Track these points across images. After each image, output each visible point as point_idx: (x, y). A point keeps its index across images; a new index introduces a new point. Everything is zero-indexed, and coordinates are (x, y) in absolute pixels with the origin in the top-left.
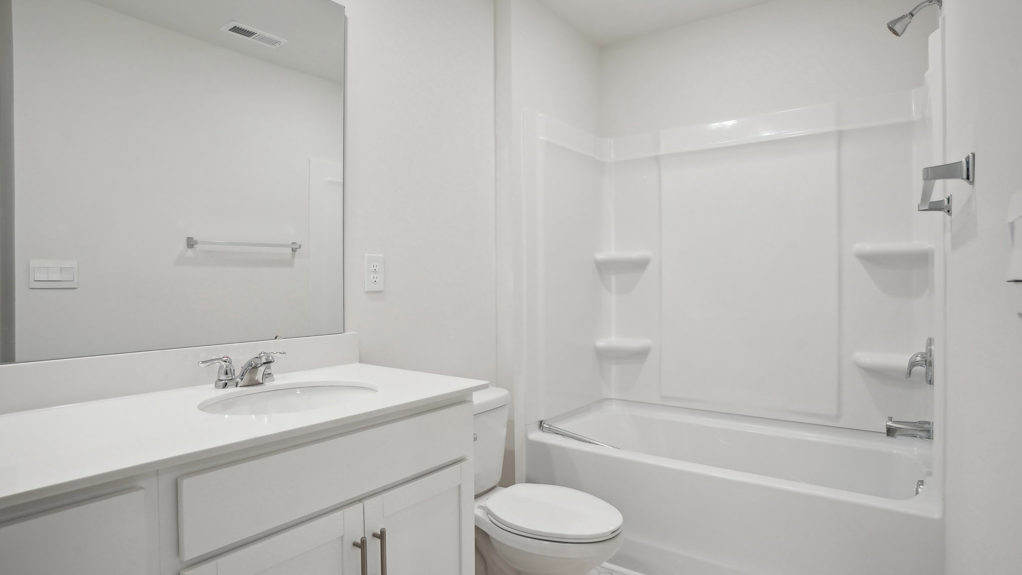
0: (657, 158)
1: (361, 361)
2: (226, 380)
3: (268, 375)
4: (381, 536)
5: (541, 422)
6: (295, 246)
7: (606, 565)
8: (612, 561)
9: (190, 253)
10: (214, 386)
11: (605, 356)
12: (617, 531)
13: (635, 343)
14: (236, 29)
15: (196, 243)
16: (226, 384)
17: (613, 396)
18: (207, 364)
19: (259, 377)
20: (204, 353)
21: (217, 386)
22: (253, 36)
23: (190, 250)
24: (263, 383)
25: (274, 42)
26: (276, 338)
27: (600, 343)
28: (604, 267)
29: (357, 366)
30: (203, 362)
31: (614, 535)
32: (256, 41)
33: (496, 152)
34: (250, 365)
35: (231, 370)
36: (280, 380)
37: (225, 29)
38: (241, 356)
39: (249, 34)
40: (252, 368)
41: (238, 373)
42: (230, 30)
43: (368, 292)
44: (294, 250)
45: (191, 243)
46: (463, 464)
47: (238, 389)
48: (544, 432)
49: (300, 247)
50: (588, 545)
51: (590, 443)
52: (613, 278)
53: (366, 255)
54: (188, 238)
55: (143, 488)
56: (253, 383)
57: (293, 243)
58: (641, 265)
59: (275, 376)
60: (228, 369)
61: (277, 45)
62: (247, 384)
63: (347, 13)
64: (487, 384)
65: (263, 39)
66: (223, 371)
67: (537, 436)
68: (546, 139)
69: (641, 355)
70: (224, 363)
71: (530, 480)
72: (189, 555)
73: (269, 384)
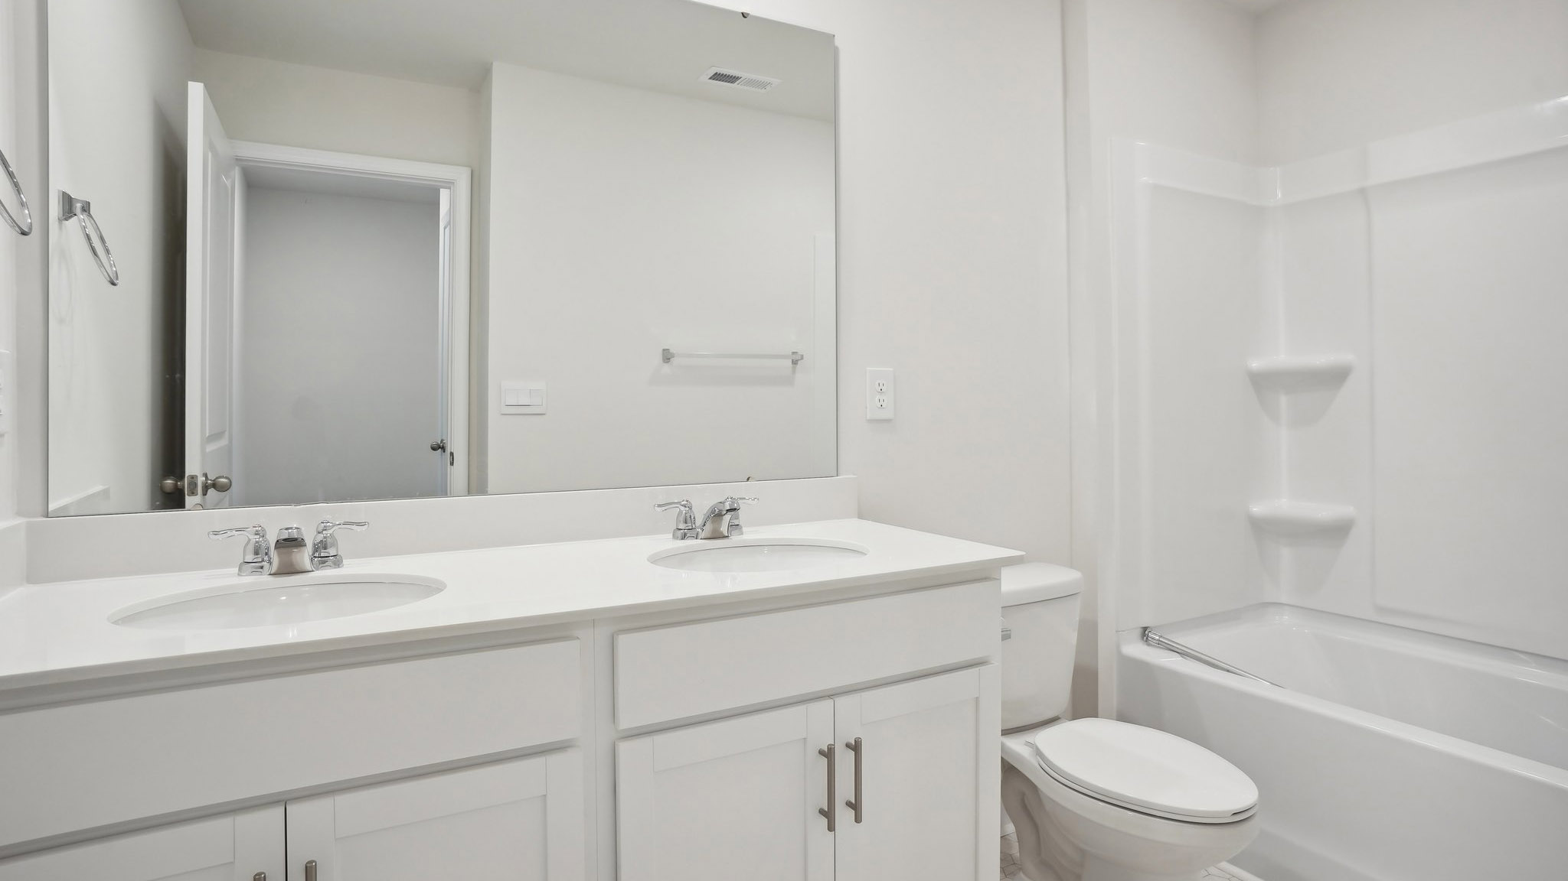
0: (1362, 192)
1: (861, 516)
2: (686, 530)
3: (734, 527)
4: (856, 747)
5: (1145, 629)
6: (795, 357)
7: (1224, 865)
8: (1233, 861)
9: (666, 369)
10: (671, 537)
11: (1266, 530)
12: (1246, 812)
13: (1324, 511)
14: (717, 77)
15: (673, 356)
16: (685, 534)
17: (1284, 600)
18: (664, 508)
19: (724, 529)
20: (661, 494)
21: (675, 537)
22: (737, 82)
23: (665, 364)
24: (728, 536)
25: (763, 85)
26: (748, 479)
27: (1257, 509)
28: (1264, 383)
29: (856, 522)
30: (659, 506)
31: (1239, 818)
32: (745, 88)
33: (1068, 209)
34: (713, 512)
35: (690, 517)
36: (750, 534)
37: (705, 78)
38: (703, 502)
39: (731, 79)
40: (716, 515)
41: (699, 522)
42: (710, 78)
43: (871, 421)
44: (795, 362)
45: (667, 356)
46: (982, 668)
47: (699, 541)
48: (1149, 645)
49: (802, 358)
50: (1192, 826)
51: (1228, 671)
52: (1284, 400)
53: (868, 368)
54: (664, 350)
55: (578, 638)
56: (716, 536)
57: (793, 353)
58: (1337, 377)
59: (744, 529)
60: (688, 515)
61: (768, 88)
62: (709, 536)
63: (838, 42)
64: (1022, 556)
65: (751, 83)
66: (682, 519)
67: (1137, 650)
68: (1151, 182)
69: (1337, 532)
70: (682, 508)
71: (1122, 717)
72: (626, 722)
73: (735, 539)
